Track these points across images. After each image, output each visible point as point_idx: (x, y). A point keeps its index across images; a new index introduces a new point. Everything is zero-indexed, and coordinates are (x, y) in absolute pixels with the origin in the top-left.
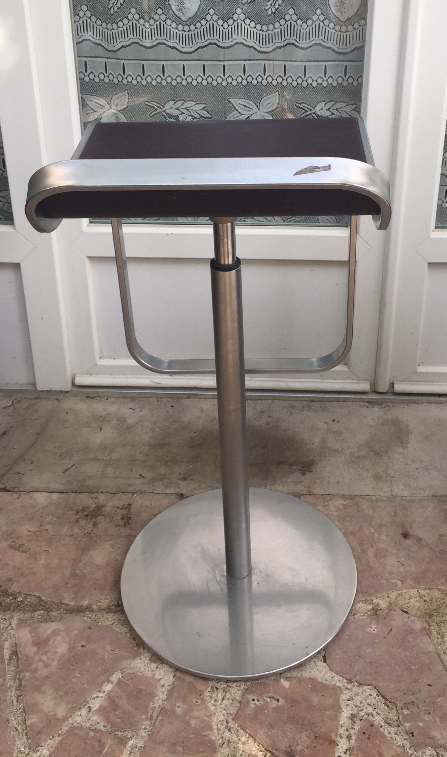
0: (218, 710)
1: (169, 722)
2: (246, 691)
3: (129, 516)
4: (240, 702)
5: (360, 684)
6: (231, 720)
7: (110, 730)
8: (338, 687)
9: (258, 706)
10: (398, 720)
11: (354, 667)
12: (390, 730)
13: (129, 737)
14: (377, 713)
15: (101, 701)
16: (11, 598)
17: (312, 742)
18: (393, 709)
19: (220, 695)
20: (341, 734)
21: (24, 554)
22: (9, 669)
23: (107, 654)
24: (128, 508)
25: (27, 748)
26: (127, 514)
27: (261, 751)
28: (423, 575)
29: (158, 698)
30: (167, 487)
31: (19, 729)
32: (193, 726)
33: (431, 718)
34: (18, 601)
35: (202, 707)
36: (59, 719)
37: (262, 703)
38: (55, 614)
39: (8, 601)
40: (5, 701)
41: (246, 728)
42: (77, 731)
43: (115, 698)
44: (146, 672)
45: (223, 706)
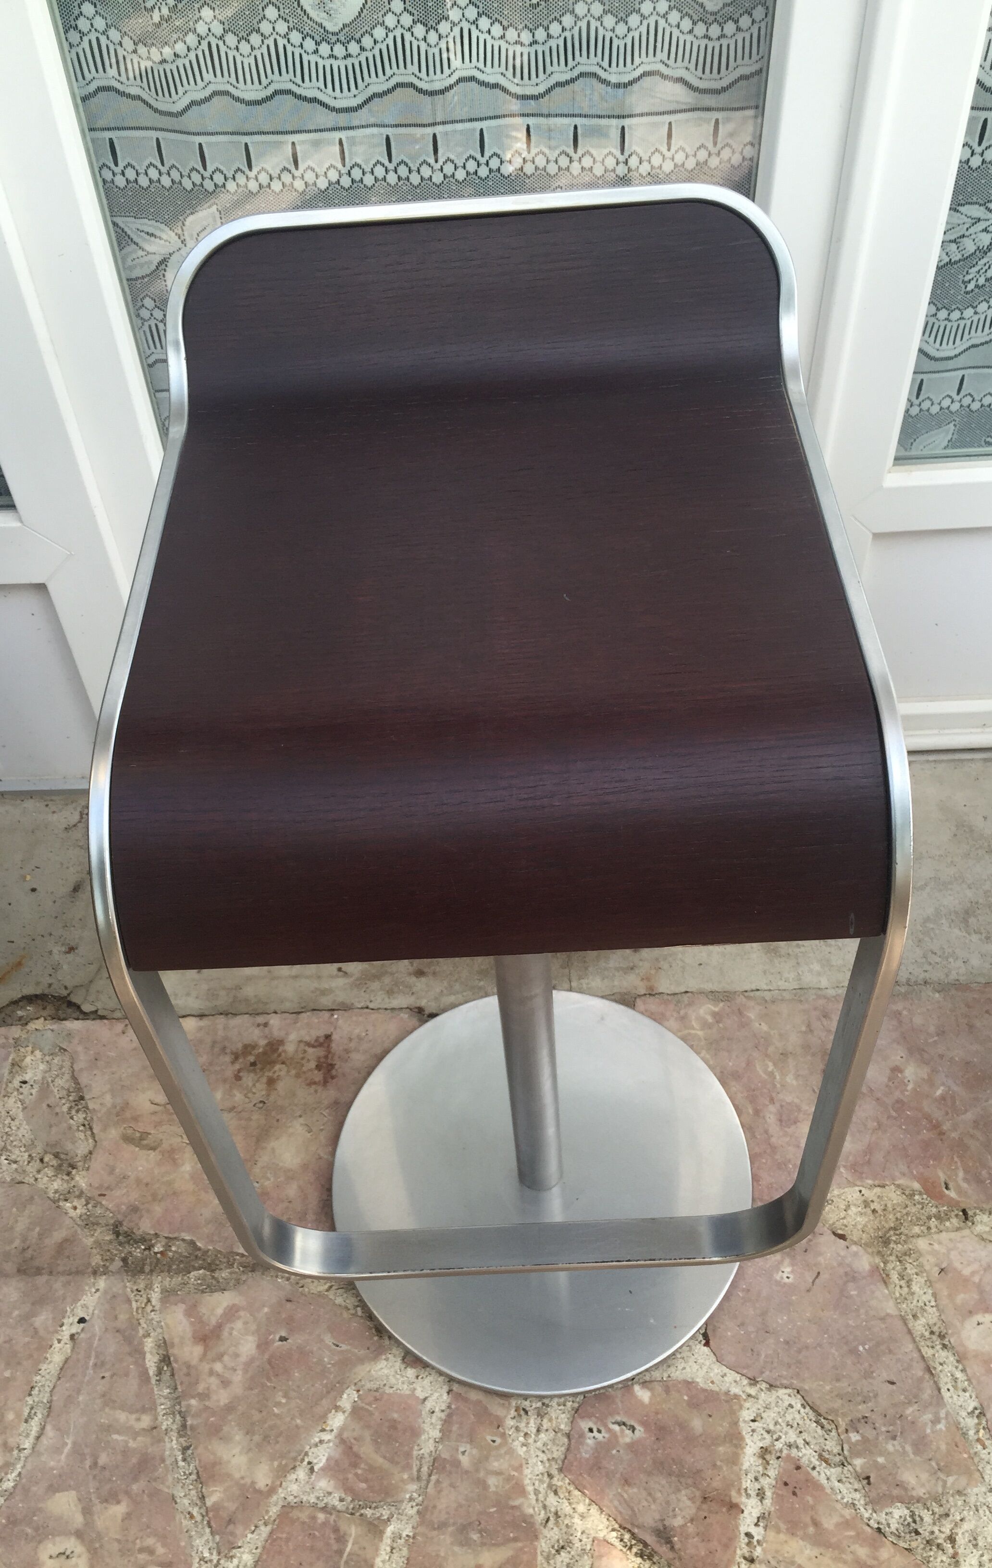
0: (532, 1452)
1: (452, 1485)
2: (576, 1412)
3: (330, 1061)
4: (568, 1436)
5: (771, 1386)
6: (557, 1472)
7: (352, 1506)
8: (736, 1396)
9: (601, 1442)
10: (841, 1452)
11: (759, 1354)
12: (828, 1473)
13: (385, 1517)
14: (804, 1440)
15: (328, 1450)
16: (143, 1247)
17: (699, 1509)
18: (830, 1431)
19: (532, 1421)
20: (746, 1490)
21: (152, 1154)
22: (160, 1393)
23: (327, 1353)
24: (326, 1045)
25: (215, 1553)
26: (326, 1057)
27: (613, 1530)
28: (867, 1158)
29: (427, 1436)
30: (390, 993)
31: (195, 1514)
32: (492, 1489)
33: (898, 1448)
34: (156, 1253)
35: (502, 1451)
36: (260, 1492)
37: (607, 1436)
38: (225, 1274)
39: (137, 1253)
40: (163, 1460)
41: (585, 1487)
42: (295, 1514)
43: (353, 1441)
44: (400, 1386)
45: (539, 1444)
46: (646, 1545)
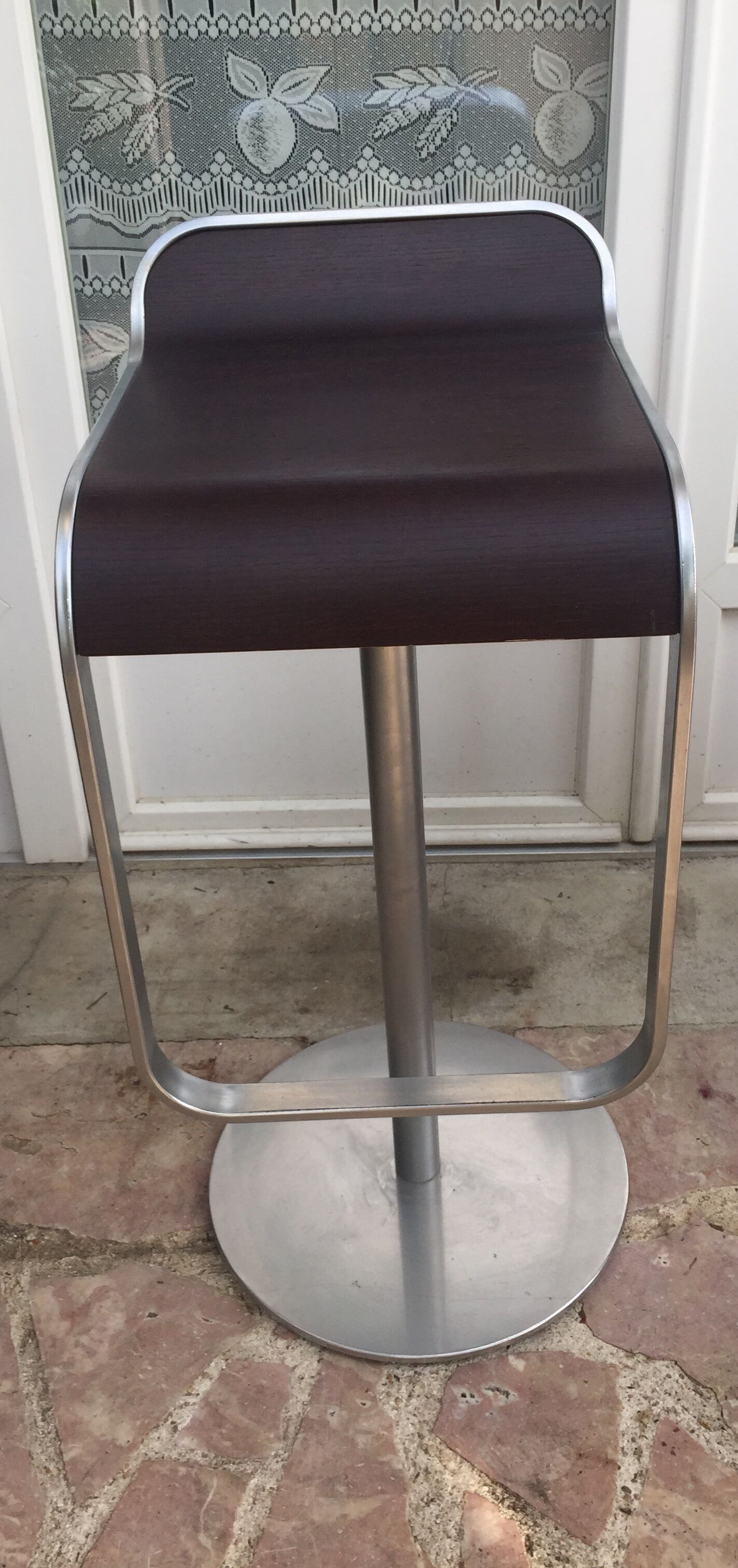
0: (403, 1415)
1: (319, 1443)
2: (449, 1380)
4: (440, 1401)
5: (648, 1359)
6: (427, 1433)
7: (215, 1462)
8: (612, 1367)
9: (473, 1406)
10: (720, 1417)
11: (635, 1330)
12: (707, 1436)
13: (249, 1472)
14: (683, 1407)
15: (193, 1412)
16: (15, 1236)
17: (573, 1465)
18: (709, 1398)
19: (403, 1388)
20: (623, 1448)
21: (31, 1157)
22: (24, 1362)
23: (196, 1326)
24: (210, 1067)
25: (69, 1503)
27: (485, 1485)
29: (295, 1400)
30: (275, 1025)
31: (51, 1468)
32: (361, 1446)
34: (28, 1241)
35: (372, 1413)
36: (121, 1447)
37: (480, 1400)
38: (97, 1260)
39: (10, 1241)
40: (22, 1420)
41: (456, 1446)
42: (156, 1467)
43: (218, 1404)
44: (269, 1356)
45: (410, 1408)
46: (518, 1497)
